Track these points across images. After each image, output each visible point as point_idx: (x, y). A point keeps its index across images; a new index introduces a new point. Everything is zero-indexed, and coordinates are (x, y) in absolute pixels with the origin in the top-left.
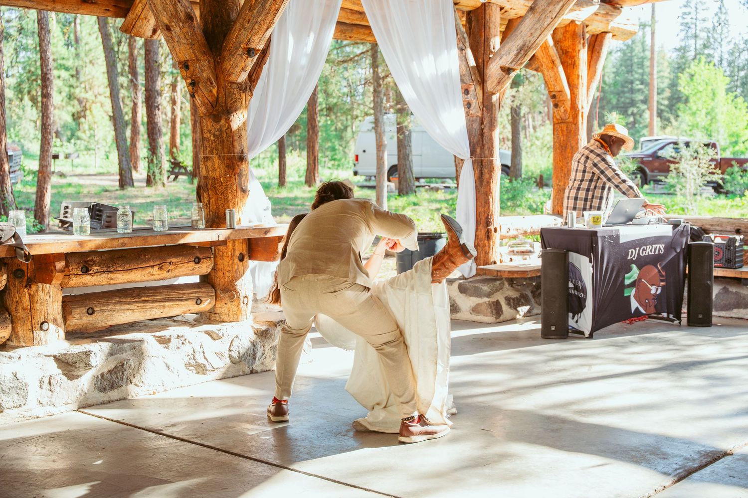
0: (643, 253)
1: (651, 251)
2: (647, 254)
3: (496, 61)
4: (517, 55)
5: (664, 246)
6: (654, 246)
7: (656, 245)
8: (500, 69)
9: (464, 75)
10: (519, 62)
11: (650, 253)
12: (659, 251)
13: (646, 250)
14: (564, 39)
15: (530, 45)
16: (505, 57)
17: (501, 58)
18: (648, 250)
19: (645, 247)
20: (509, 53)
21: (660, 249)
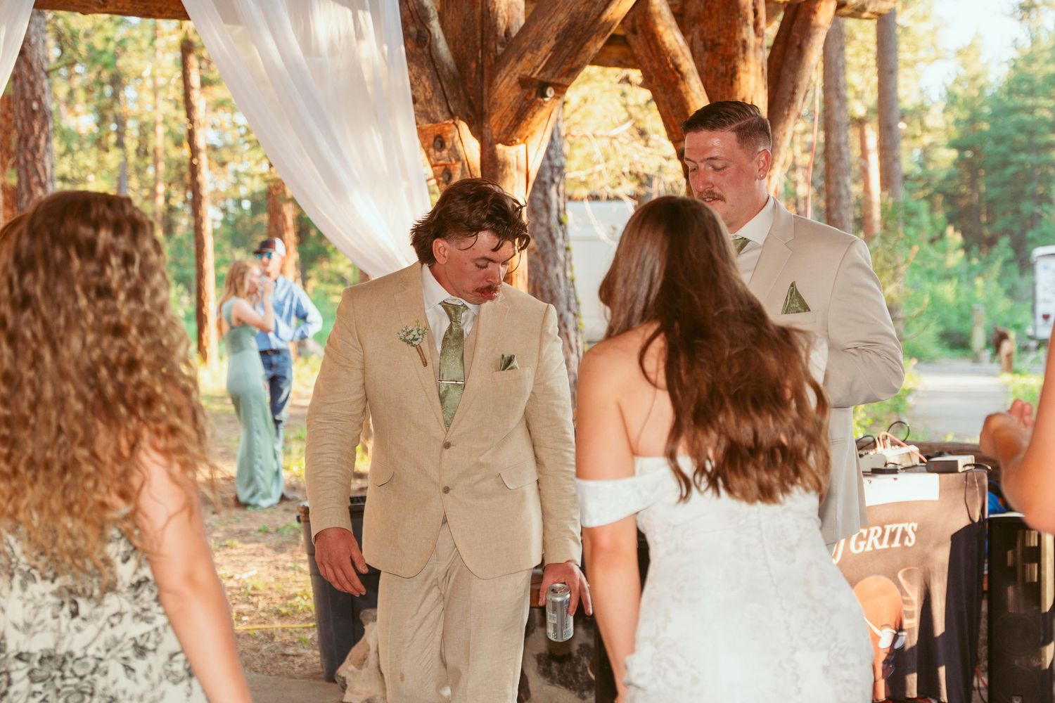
0: (857, 547)
1: (881, 539)
2: (869, 548)
3: (508, 68)
4: (556, 50)
5: (915, 526)
6: (888, 528)
7: (894, 526)
8: (518, 87)
9: (429, 101)
10: (566, 67)
11: (878, 547)
12: (902, 540)
13: (867, 539)
14: (707, 13)
15: (587, 23)
16: (529, 56)
17: (520, 59)
18: (871, 537)
19: (865, 532)
20: (538, 48)
21: (904, 534)
